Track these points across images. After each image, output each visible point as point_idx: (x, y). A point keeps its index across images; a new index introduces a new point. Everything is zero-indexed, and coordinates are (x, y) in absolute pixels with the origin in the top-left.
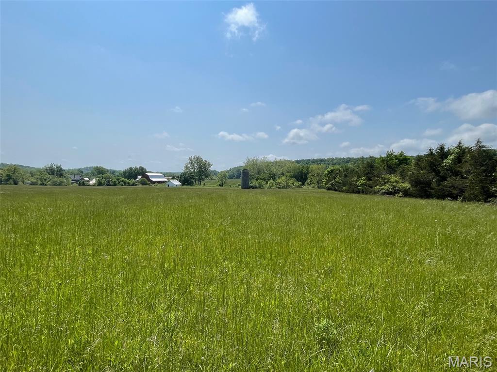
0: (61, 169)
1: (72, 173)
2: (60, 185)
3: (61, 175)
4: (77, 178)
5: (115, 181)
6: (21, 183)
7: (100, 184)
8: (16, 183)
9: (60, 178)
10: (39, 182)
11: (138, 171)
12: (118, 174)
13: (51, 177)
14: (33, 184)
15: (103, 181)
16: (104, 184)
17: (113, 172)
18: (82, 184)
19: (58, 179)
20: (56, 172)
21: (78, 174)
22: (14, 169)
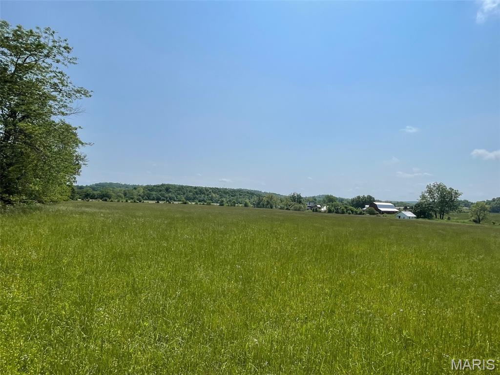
0: (300, 197)
1: (308, 200)
2: (299, 210)
3: (300, 202)
4: (312, 204)
5: (343, 209)
6: (274, 207)
7: (330, 211)
8: (271, 207)
9: (300, 205)
10: (286, 207)
11: (366, 200)
12: (346, 202)
13: (293, 203)
14: (281, 208)
15: (333, 209)
16: (333, 211)
17: (341, 200)
18: (316, 210)
19: (298, 206)
20: (297, 199)
21: (312, 202)
22: (271, 197)
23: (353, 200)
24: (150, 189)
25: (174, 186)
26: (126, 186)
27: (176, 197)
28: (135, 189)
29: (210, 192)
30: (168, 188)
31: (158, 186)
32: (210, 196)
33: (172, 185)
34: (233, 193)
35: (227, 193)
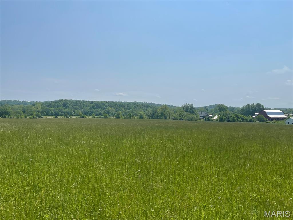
0: (193, 107)
1: (200, 110)
2: (192, 120)
3: (193, 112)
4: (204, 114)
5: (234, 118)
6: (168, 118)
7: (221, 120)
8: (165, 118)
9: (192, 115)
10: (179, 118)
11: (255, 108)
12: (236, 111)
13: (186, 113)
14: (175, 119)
15: (224, 117)
16: (225, 120)
17: (232, 109)
18: (208, 119)
19: (190, 116)
20: (189, 109)
21: (205, 112)
22: (165, 108)
23: (243, 109)
24: (48, 105)
25: (72, 101)
26: (25, 103)
27: (74, 111)
28: (34, 105)
29: (106, 106)
30: (65, 104)
31: (56, 102)
32: (107, 109)
33: (69, 101)
34: (128, 106)
35: (123, 106)
